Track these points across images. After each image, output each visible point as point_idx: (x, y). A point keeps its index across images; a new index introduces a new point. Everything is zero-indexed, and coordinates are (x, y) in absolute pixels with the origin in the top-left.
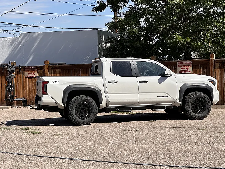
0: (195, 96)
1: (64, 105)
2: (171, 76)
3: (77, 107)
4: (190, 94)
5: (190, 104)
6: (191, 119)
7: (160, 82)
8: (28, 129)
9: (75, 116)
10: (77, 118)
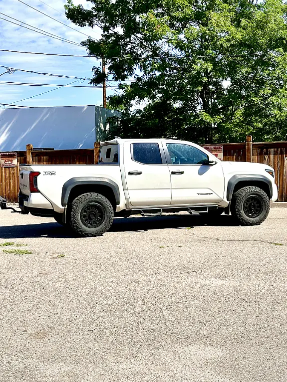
0: (249, 192)
1: (63, 208)
2: (215, 164)
3: (84, 210)
4: (241, 190)
5: (242, 204)
6: (243, 225)
7: (201, 173)
8: (9, 244)
9: (81, 223)
10: (83, 226)
